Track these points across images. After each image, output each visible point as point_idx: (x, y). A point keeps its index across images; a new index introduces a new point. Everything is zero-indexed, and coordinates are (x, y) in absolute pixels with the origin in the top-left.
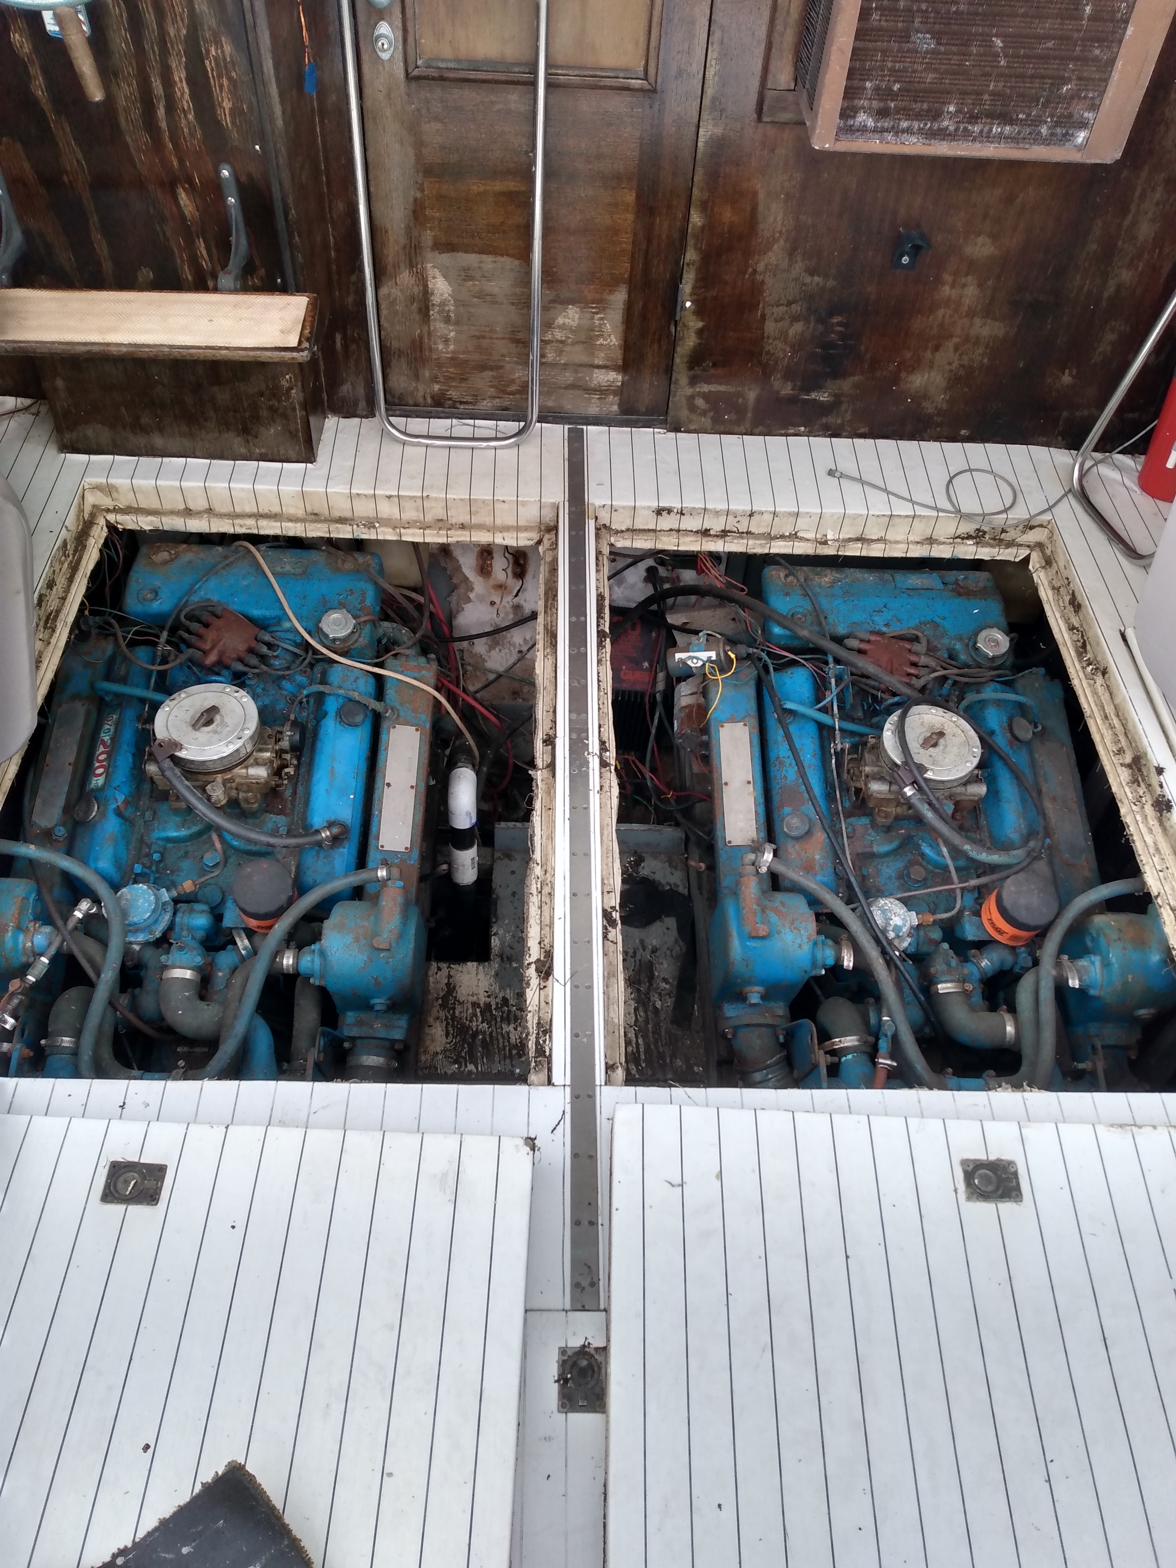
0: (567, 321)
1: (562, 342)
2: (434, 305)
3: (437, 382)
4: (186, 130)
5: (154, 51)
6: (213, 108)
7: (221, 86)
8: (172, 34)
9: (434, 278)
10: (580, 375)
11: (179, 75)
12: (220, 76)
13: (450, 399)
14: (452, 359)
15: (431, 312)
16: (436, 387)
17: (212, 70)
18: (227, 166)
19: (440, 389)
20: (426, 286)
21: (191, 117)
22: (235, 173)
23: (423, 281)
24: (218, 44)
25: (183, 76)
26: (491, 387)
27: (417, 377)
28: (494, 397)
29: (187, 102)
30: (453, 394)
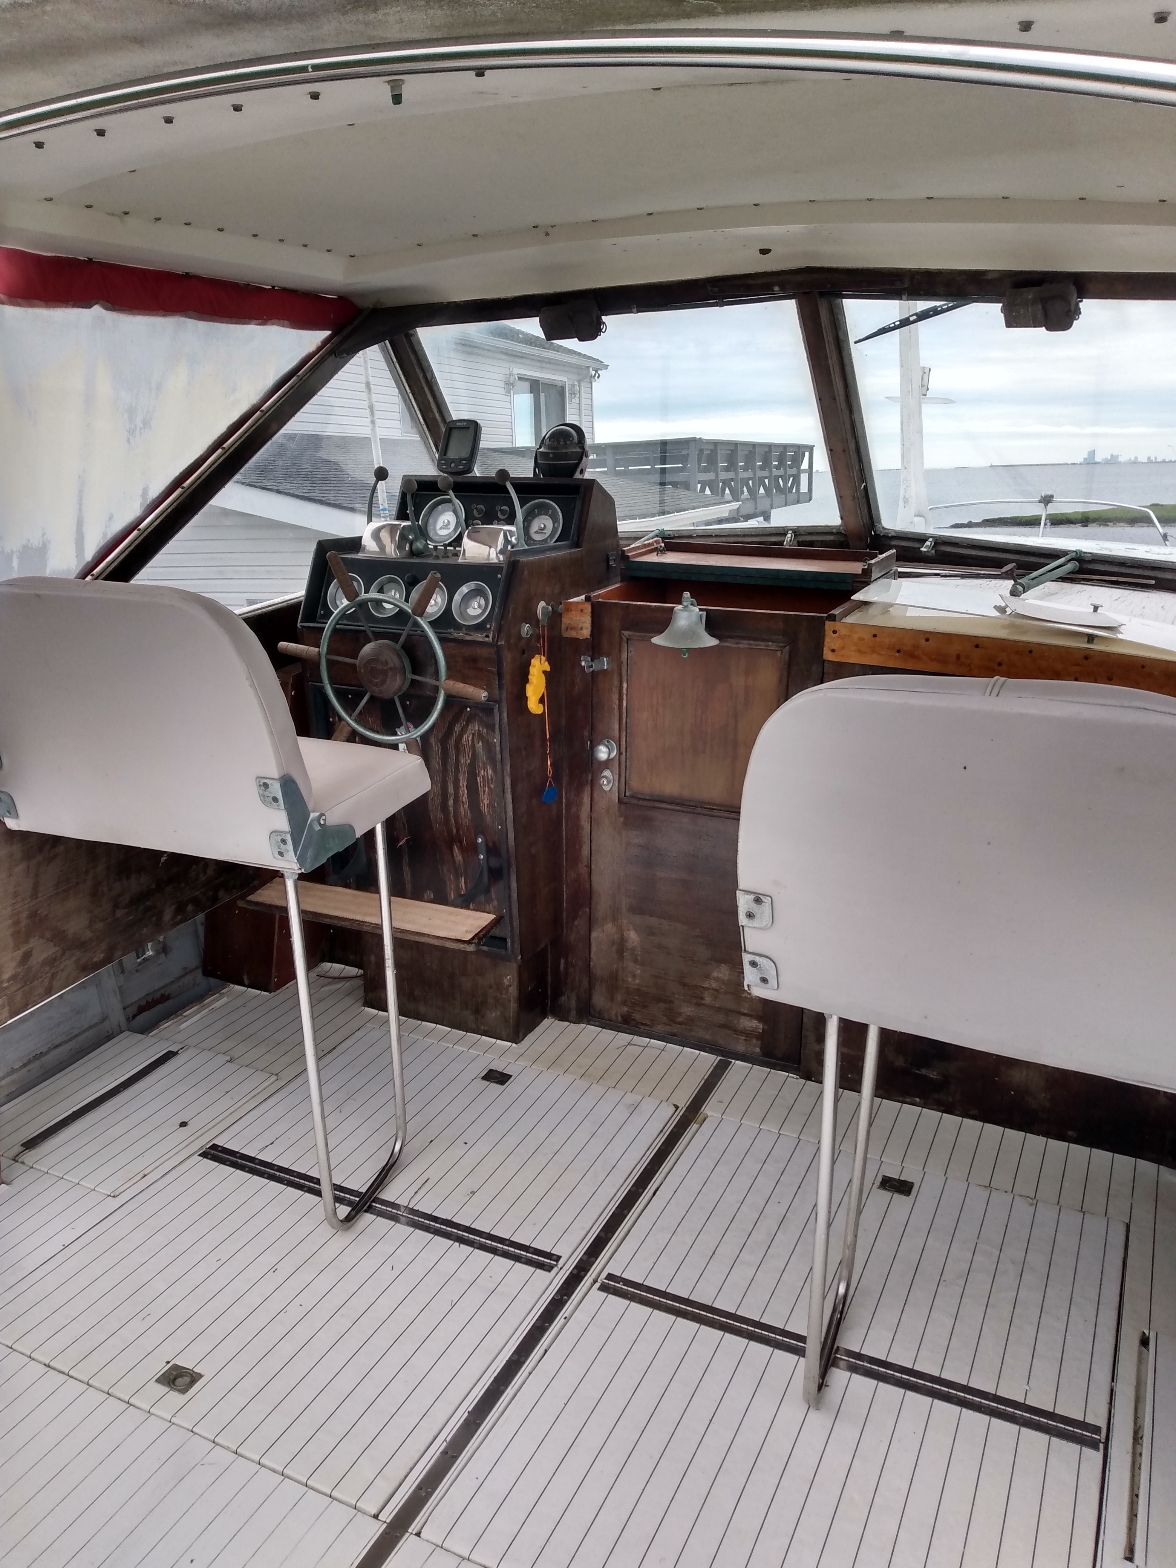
0: (720, 975)
1: (716, 990)
2: (627, 949)
3: (626, 1006)
4: (463, 813)
5: (452, 770)
6: (479, 803)
7: (484, 791)
8: (462, 762)
9: (629, 930)
10: (730, 1018)
11: (463, 783)
12: (484, 786)
13: (634, 1020)
14: (638, 990)
15: (625, 954)
16: (625, 1009)
17: (481, 782)
18: (482, 836)
19: (627, 1011)
20: (622, 935)
21: (466, 806)
22: (486, 841)
23: (621, 931)
24: (485, 769)
25: (465, 784)
26: (664, 1015)
27: (612, 999)
28: (666, 1024)
29: (465, 798)
30: (637, 1016)
